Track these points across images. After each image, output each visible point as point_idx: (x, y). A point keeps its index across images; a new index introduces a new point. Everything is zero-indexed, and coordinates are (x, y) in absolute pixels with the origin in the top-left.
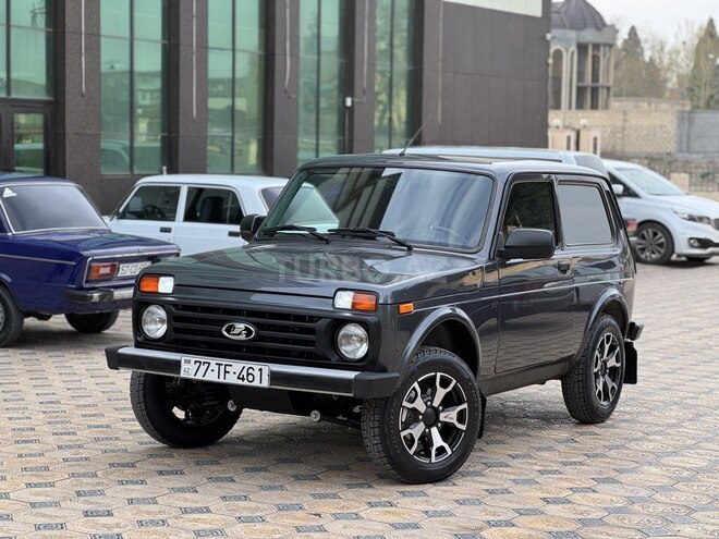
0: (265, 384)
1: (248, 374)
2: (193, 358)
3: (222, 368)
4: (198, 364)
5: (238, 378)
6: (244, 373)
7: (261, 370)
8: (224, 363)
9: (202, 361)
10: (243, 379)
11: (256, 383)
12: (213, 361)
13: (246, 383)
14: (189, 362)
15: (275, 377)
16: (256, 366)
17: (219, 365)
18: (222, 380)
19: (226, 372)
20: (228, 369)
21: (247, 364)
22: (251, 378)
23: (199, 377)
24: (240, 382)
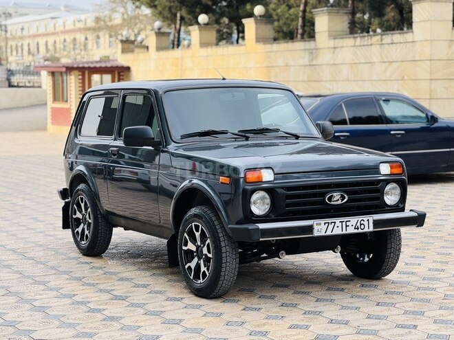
0: (371, 229)
1: (361, 225)
2: (322, 221)
3: (344, 224)
4: (327, 224)
5: (355, 228)
6: (359, 224)
7: (368, 220)
8: (345, 220)
9: (330, 221)
10: (358, 229)
11: (366, 230)
12: (337, 220)
13: (360, 231)
14: (320, 224)
15: (376, 223)
16: (365, 218)
17: (342, 222)
18: (344, 232)
19: (347, 226)
20: (348, 223)
21: (360, 218)
22: (362, 227)
23: (329, 233)
24: (356, 231)
